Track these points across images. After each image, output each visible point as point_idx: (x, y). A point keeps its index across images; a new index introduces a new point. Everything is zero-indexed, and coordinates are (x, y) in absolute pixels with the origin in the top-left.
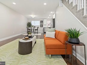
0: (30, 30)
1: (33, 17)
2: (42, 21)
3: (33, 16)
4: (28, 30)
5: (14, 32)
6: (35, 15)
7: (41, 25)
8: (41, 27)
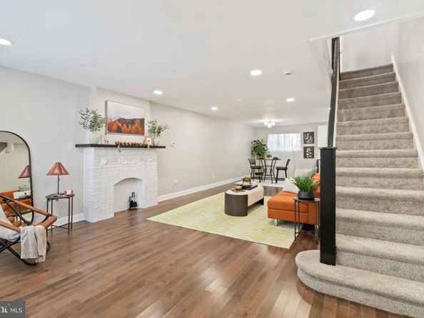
0: (259, 168)
1: (269, 126)
2: (312, 134)
3: (269, 122)
4: (252, 168)
5: (214, 175)
6: (277, 117)
7: (305, 149)
8: (305, 157)
